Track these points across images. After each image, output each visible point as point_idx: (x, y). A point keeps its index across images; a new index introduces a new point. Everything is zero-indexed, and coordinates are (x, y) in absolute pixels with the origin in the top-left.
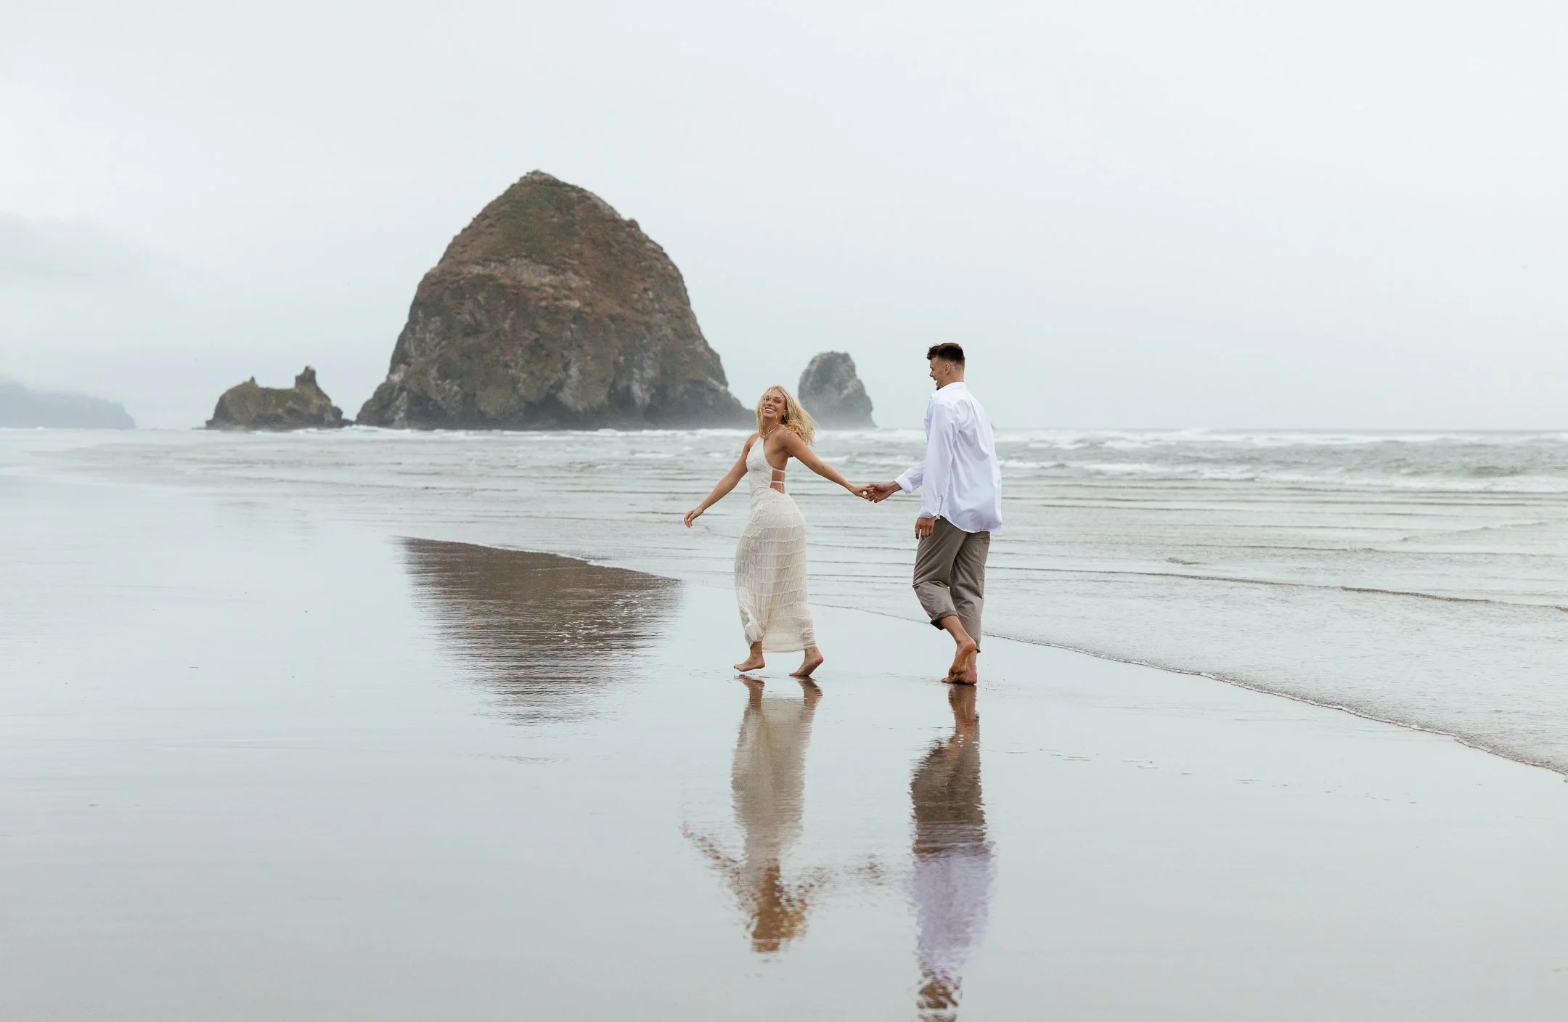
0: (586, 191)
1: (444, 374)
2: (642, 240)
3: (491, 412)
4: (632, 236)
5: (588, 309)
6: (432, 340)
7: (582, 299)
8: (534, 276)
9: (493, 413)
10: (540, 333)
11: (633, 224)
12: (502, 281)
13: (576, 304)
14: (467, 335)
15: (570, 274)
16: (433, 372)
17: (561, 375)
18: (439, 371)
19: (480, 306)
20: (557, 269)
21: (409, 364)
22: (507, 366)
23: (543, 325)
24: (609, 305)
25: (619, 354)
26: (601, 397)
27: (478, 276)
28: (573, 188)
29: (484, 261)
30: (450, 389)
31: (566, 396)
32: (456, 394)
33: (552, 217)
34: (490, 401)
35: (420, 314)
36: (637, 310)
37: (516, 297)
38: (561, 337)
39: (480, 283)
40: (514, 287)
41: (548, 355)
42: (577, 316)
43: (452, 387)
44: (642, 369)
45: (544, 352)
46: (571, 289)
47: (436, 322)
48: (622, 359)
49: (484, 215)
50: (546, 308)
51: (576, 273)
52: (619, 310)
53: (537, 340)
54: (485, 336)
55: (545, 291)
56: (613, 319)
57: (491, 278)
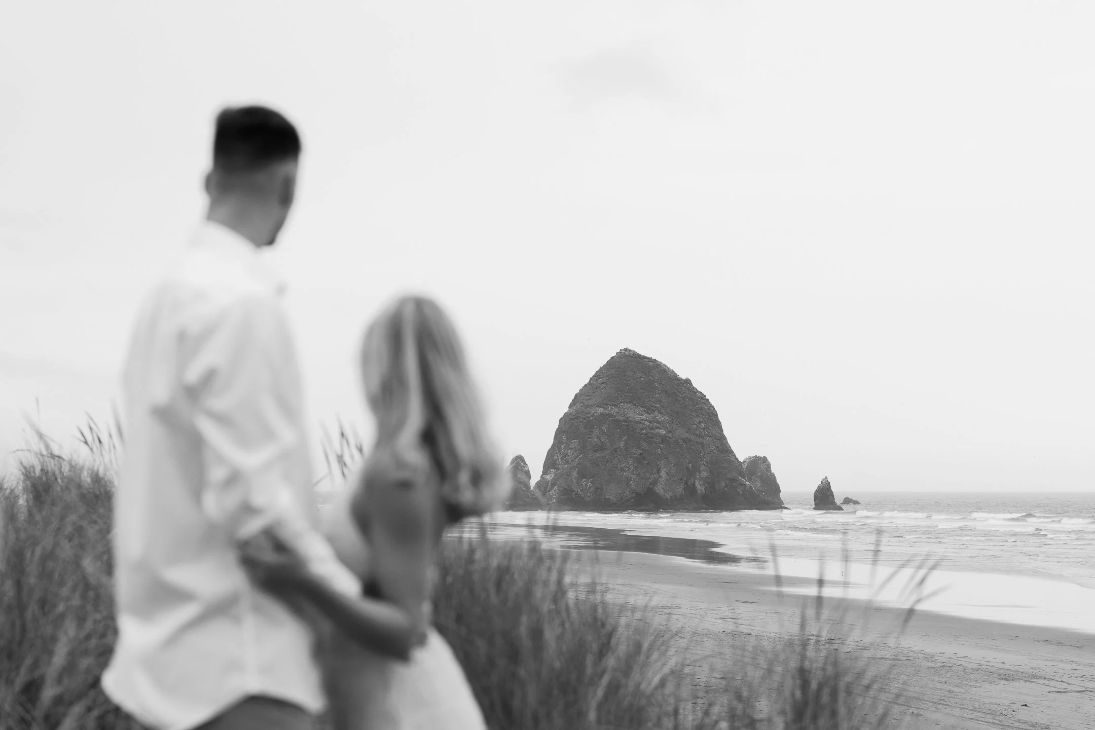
0: (657, 361)
1: (582, 475)
2: (695, 391)
3: (613, 498)
4: (689, 389)
5: (670, 435)
6: (573, 454)
7: (665, 428)
8: (636, 414)
9: (615, 500)
10: (642, 450)
11: (688, 381)
12: (617, 418)
13: (663, 432)
14: (596, 451)
15: (656, 413)
16: (575, 474)
17: (656, 476)
18: (578, 473)
19: (604, 433)
20: (649, 410)
21: (558, 469)
22: (622, 470)
23: (644, 445)
24: (680, 432)
25: (689, 463)
26: (680, 490)
27: (602, 414)
28: (650, 359)
29: (604, 406)
30: (586, 485)
31: (659, 489)
32: (590, 488)
33: (641, 377)
34: (612, 493)
36: (697, 435)
37: (627, 428)
38: (656, 452)
39: (602, 419)
40: (625, 421)
41: (648, 464)
42: (664, 439)
43: (587, 483)
44: (700, 472)
45: (646, 462)
46: (658, 422)
47: (575, 443)
48: (690, 465)
49: (598, 376)
50: (646, 434)
51: (660, 412)
52: (687, 435)
53: (641, 454)
54: (607, 452)
55: (644, 424)
56: (684, 441)
57: (610, 415)
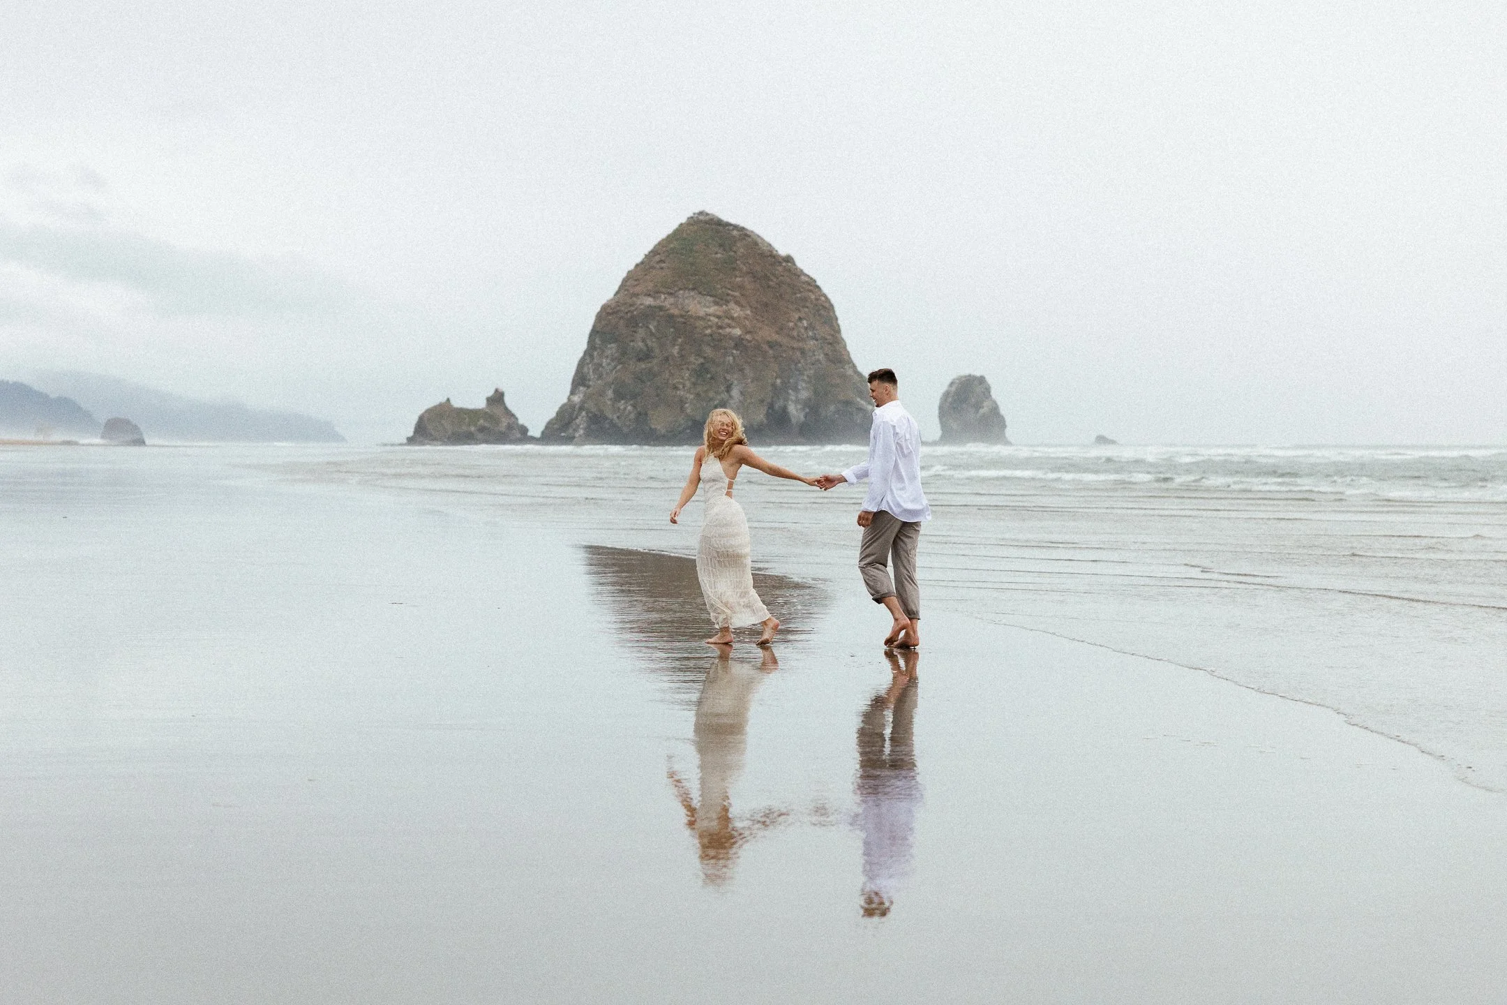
0: (747, 230)
1: (619, 396)
2: (796, 273)
3: (661, 429)
4: (788, 270)
5: (748, 337)
6: (609, 364)
7: (743, 327)
8: (700, 307)
9: (663, 431)
10: (705, 358)
11: (789, 259)
12: (672, 311)
13: (737, 332)
14: (640, 360)
15: (732, 305)
16: (610, 393)
17: (725, 396)
18: (614, 392)
19: (652, 334)
20: (720, 300)
21: (588, 387)
22: (676, 388)
23: (708, 351)
24: (767, 333)
25: (776, 378)
26: (760, 416)
27: (650, 306)
28: (736, 227)
29: (654, 294)
30: (625, 409)
32: (630, 413)
33: (716, 253)
34: (659, 421)
35: (598, 341)
36: (793, 338)
37: (683, 327)
38: (724, 362)
39: (650, 313)
40: (682, 316)
41: (712, 378)
42: (739, 343)
43: (627, 407)
44: (796, 390)
45: (709, 376)
46: (732, 318)
47: (612, 349)
48: (778, 381)
49: (654, 252)
50: (711, 335)
51: (737, 303)
52: (776, 337)
53: (702, 364)
54: (655, 361)
55: (709, 320)
56: (771, 345)
57: (661, 308)
